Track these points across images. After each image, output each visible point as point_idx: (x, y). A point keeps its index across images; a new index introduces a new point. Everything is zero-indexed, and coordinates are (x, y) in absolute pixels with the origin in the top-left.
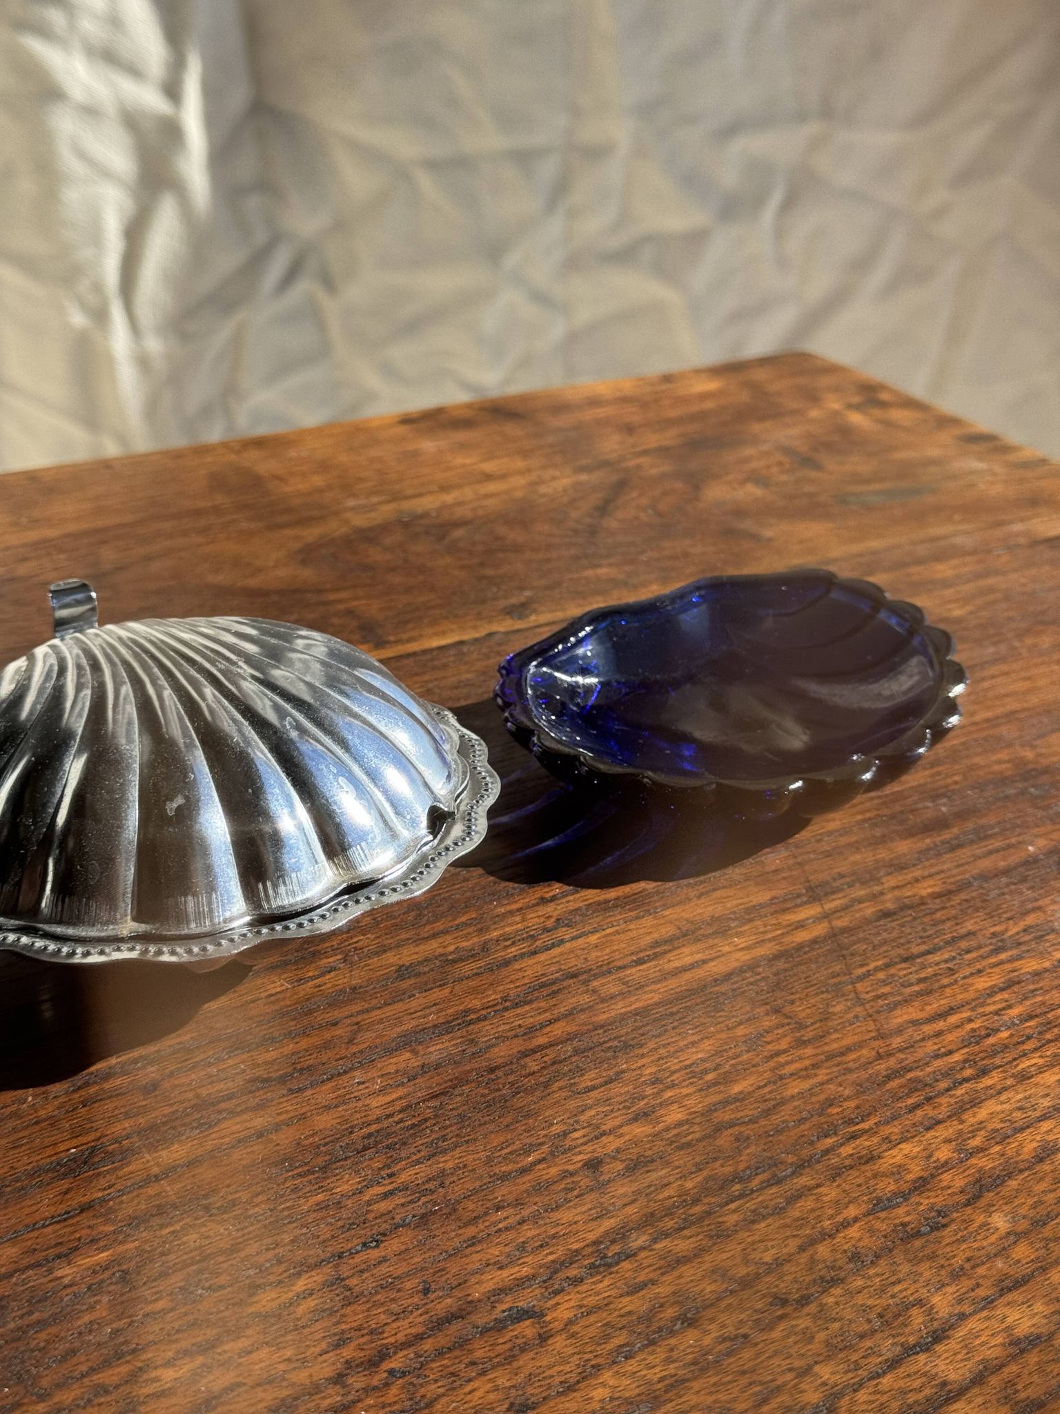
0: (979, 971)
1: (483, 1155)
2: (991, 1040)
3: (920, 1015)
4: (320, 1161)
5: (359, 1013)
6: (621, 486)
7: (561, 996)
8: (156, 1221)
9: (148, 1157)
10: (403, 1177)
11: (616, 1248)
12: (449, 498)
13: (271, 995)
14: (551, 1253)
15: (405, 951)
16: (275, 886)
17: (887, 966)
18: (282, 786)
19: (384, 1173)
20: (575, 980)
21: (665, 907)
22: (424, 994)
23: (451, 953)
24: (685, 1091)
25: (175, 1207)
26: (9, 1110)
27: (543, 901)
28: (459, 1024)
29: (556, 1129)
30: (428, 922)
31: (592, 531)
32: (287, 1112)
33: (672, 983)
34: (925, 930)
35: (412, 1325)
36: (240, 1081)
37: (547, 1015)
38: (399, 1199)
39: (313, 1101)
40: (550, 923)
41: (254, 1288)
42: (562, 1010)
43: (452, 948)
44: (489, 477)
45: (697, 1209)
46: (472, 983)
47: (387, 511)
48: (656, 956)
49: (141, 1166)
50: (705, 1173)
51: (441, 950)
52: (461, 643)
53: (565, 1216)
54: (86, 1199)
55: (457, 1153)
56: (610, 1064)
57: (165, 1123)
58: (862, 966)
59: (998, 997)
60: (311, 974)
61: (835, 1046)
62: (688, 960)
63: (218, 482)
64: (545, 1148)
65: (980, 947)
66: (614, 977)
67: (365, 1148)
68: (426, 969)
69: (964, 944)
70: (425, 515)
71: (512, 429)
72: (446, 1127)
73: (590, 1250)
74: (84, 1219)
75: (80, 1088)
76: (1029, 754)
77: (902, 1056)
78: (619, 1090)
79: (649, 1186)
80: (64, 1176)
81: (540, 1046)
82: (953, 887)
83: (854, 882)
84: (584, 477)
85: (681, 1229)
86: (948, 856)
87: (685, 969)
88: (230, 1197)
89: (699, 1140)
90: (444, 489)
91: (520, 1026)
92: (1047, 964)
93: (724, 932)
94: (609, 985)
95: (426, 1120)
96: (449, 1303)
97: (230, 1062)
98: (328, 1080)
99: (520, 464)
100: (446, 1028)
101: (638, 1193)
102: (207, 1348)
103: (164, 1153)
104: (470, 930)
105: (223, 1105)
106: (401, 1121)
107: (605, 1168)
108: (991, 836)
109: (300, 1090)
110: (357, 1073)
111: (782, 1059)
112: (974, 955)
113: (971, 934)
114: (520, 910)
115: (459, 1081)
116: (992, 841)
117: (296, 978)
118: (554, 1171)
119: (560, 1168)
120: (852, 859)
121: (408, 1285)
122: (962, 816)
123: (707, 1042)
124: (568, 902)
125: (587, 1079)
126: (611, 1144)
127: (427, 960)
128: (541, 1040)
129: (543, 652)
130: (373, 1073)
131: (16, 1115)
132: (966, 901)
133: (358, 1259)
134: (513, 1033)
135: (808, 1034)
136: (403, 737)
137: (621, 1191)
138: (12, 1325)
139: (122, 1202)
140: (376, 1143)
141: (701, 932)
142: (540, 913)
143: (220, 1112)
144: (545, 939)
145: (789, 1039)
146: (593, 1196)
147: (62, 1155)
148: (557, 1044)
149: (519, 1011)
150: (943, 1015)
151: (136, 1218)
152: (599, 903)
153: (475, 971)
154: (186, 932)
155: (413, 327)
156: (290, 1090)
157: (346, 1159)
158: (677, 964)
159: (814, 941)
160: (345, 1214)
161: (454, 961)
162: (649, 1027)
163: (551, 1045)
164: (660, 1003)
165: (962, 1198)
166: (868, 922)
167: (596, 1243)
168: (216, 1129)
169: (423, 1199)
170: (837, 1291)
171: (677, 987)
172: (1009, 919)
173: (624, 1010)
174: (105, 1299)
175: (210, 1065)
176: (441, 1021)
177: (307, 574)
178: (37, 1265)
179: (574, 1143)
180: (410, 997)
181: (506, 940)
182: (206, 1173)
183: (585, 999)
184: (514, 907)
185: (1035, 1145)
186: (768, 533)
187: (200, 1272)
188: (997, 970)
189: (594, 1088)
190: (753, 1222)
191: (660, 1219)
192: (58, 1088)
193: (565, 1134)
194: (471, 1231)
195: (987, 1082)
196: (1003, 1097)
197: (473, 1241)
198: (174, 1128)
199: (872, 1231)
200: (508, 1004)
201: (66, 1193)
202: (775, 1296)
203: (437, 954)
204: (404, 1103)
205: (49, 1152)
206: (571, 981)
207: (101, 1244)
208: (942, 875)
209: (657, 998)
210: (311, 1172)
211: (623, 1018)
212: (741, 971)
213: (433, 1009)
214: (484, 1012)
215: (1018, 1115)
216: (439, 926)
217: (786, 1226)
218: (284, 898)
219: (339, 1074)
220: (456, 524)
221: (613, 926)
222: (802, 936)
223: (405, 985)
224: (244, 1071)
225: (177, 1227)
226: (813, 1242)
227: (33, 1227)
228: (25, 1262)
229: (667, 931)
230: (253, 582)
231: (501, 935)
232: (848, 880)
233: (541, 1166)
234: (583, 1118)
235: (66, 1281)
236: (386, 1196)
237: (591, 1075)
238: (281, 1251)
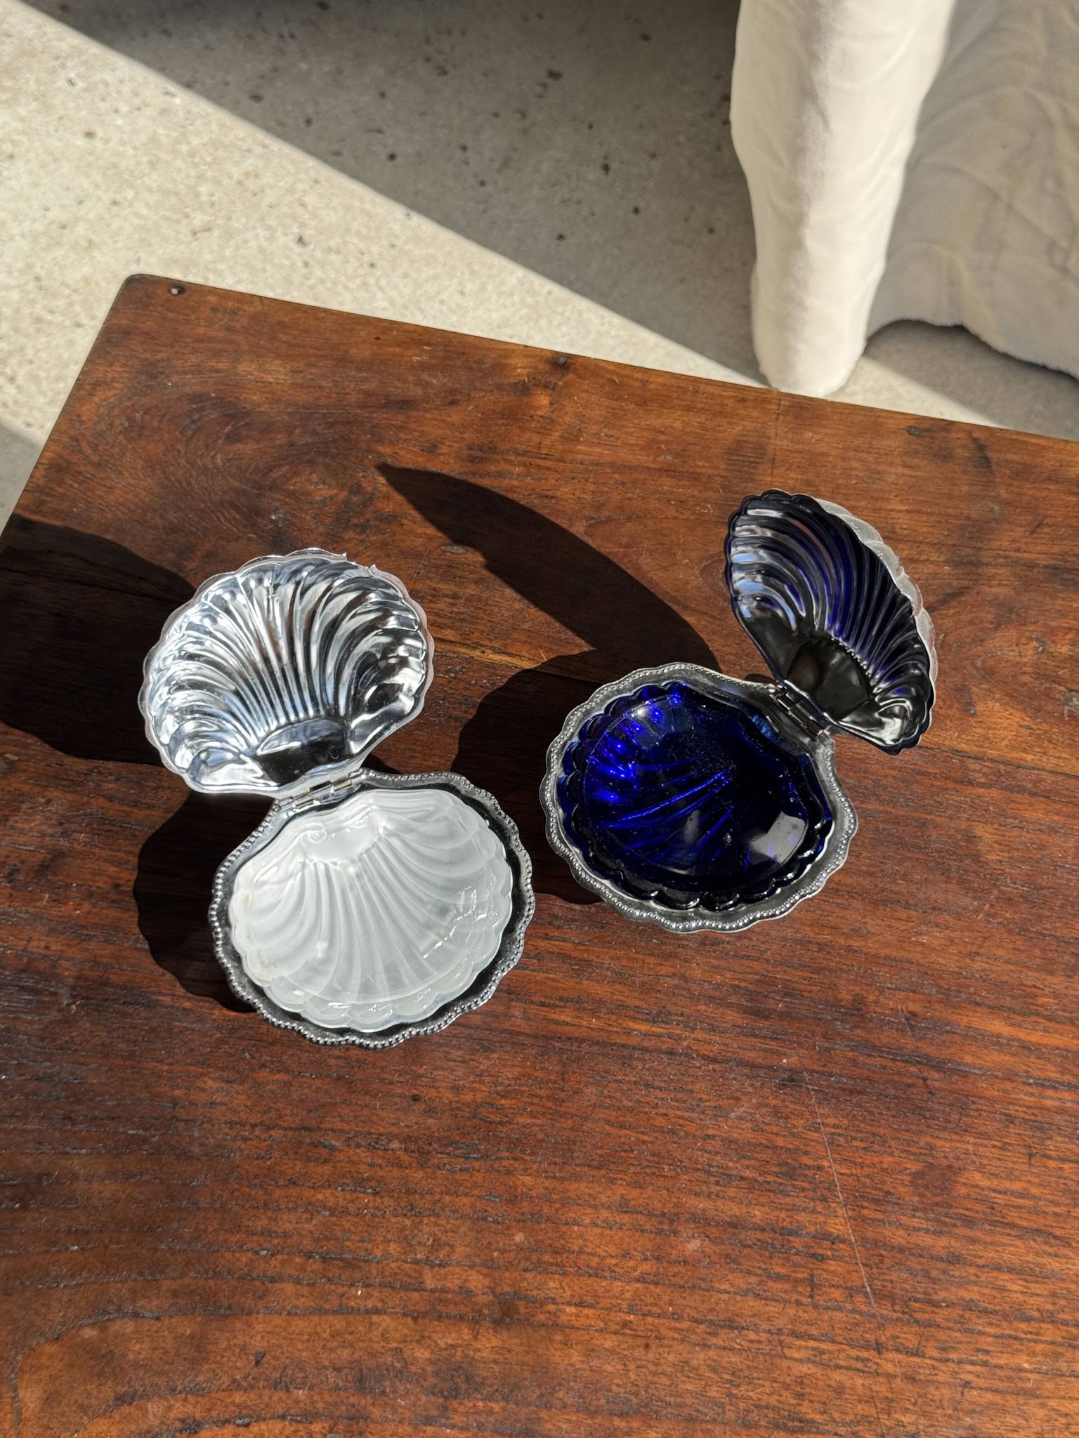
0: (666, 1115)
2: (623, 1154)
3: (613, 1119)
11: (384, 1142)
14: (363, 1127)
17: (635, 1083)
21: (587, 979)
24: (483, 1088)
29: (421, 1071)
34: (675, 1075)
35: (293, 1122)
41: (263, 1066)
48: (554, 1006)
53: (383, 1114)
56: (473, 1053)
58: (626, 1075)
59: (657, 1135)
61: (563, 1109)
62: (563, 1018)
65: (684, 1102)
69: (679, 1096)
73: (376, 1136)
76: (871, 998)
77: (580, 1134)
79: (423, 1124)
82: (719, 1057)
83: (682, 1022)
85: (413, 1152)
86: (742, 1038)
87: (556, 1022)
89: (462, 1116)
92: (699, 1133)
93: (594, 1013)
96: (314, 1124)
101: (416, 1124)
102: (229, 1082)
107: (417, 1103)
108: (776, 1038)
111: (535, 1101)
112: (676, 1104)
113: (691, 1092)
116: (773, 1043)
118: (400, 1091)
119: (403, 1091)
120: (699, 1007)
122: (782, 1016)
123: (519, 1069)
126: (433, 1093)
132: (715, 1071)
133: (305, 1080)
135: (562, 1095)
137: (412, 1118)
141: (585, 1005)
145: (549, 1092)
146: (401, 1113)
150: (622, 1127)
158: (556, 1017)
159: (623, 1046)
162: (507, 1044)
165: (519, 1217)
166: (659, 1051)
167: (380, 1135)
170: (432, 1219)
171: (541, 1030)
172: (720, 1095)
174: (218, 1035)
179: (419, 1083)
185: (573, 1215)
186: (980, 707)
187: (254, 1046)
188: (673, 1120)
189: (454, 1060)
190: (440, 1168)
191: (411, 1142)
193: (422, 1076)
195: (595, 1172)
196: (590, 1185)
197: (345, 1102)
199: (473, 1206)
202: (411, 1205)
208: (725, 1048)
209: (527, 1030)
211: (504, 1031)
212: (577, 1039)
215: (587, 1197)
217: (448, 1179)
222: (622, 1040)
226: (447, 1193)
229: (573, 994)
232: (681, 1019)
233: (399, 1085)
234: (435, 1073)
235: (214, 1017)
236: (338, 1057)
237: (460, 1053)
238: (285, 1057)
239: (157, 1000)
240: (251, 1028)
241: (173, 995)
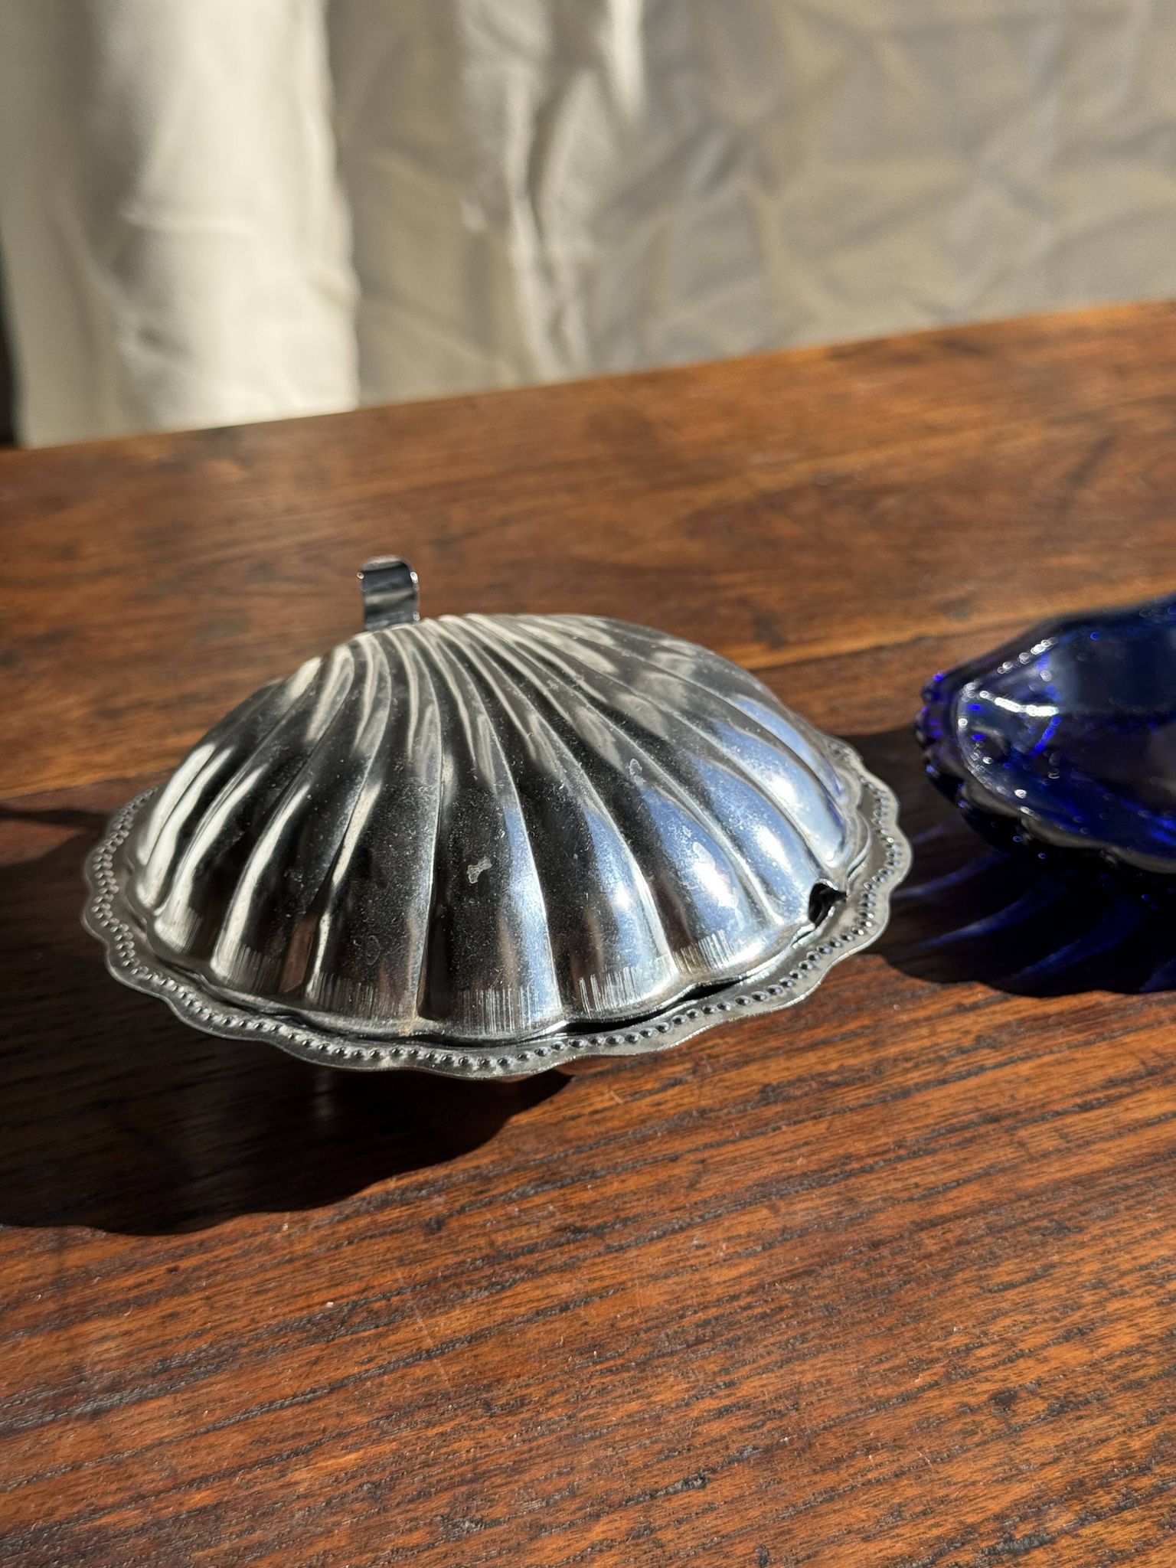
1: (853, 1368)
4: (639, 1353)
5: (707, 1146)
6: (1103, 447)
7: (974, 1147)
8: (422, 1416)
9: (420, 1323)
10: (745, 1390)
11: (1027, 1528)
12: (879, 456)
13: (596, 1112)
14: (937, 1525)
15: (773, 1065)
16: (601, 984)
18: (618, 851)
19: (720, 1381)
20: (996, 1125)
21: (1127, 1031)
22: (793, 1128)
23: (833, 1073)
24: (1139, 1303)
25: (447, 1397)
26: (258, 1240)
27: (961, 1009)
28: (836, 1175)
29: (957, 1341)
30: (808, 1028)
31: (1063, 506)
32: (602, 1278)
33: (1130, 1142)
36: (546, 1228)
37: (954, 1173)
38: (737, 1421)
39: (636, 1267)
40: (967, 1042)
41: (537, 1529)
42: (976, 1166)
43: (834, 1066)
44: (932, 430)
45: (1145, 1482)
46: (858, 1118)
47: (801, 470)
48: (1110, 1101)
49: (411, 1335)
50: (1159, 1429)
51: (820, 1068)
52: (879, 648)
53: (961, 1471)
54: (338, 1375)
55: (819, 1361)
56: (1036, 1253)
57: (446, 1278)
60: (649, 1086)
62: (1154, 1111)
63: (599, 428)
64: (938, 1368)
66: (1048, 1126)
67: (699, 1341)
68: (798, 1093)
70: (847, 478)
71: (970, 368)
72: (806, 1322)
73: (991, 1526)
74: (333, 1404)
75: (348, 1218)
78: (1045, 1292)
79: (1080, 1440)
80: (314, 1339)
81: (942, 1216)
84: (1056, 433)
85: (1120, 1509)
87: (1148, 1123)
88: (519, 1393)
89: (1153, 1378)
90: (877, 442)
91: (917, 1185)
94: (1041, 1137)
95: (781, 1309)
97: (538, 1200)
98: (659, 1237)
99: (975, 413)
100: (817, 1178)
101: (1064, 1448)
103: (442, 1321)
104: (861, 1042)
105: (521, 1260)
106: (749, 1307)
107: (1020, 1407)
109: (621, 1249)
110: (697, 1232)
114: (928, 1019)
115: (831, 1257)
117: (629, 1090)
118: (948, 1403)
119: (956, 1399)
121: (740, 1549)
124: (994, 1013)
125: (1005, 1271)
126: (1031, 1369)
127: (801, 1080)
128: (945, 1209)
129: (983, 672)
130: (719, 1234)
131: (267, 1248)
133: (676, 1502)
134: (905, 1195)
136: (783, 788)
137: (1040, 1443)
138: (226, 1546)
139: (382, 1385)
140: (714, 1335)
142: (955, 1026)
143: (517, 1270)
144: (959, 1063)
146: (1001, 1446)
147: (317, 1309)
148: (965, 1217)
149: (917, 1163)
151: (398, 1409)
152: (1036, 1019)
153: (861, 1102)
154: (483, 1036)
155: (865, 233)
156: (608, 1247)
157: (672, 1354)
158: (1138, 1115)
160: (663, 1434)
161: (836, 1085)
162: (1093, 1204)
163: (957, 1217)
164: (1109, 1169)
167: (999, 1517)
168: (509, 1293)
169: (769, 1425)
171: (1135, 1149)
173: (1059, 1175)
174: (347, 1521)
175: (511, 1201)
176: (814, 1167)
177: (695, 549)
178: (268, 1462)
179: (978, 1365)
180: (774, 1130)
181: (907, 1060)
182: (492, 1354)
183: (1006, 1154)
184: (921, 1014)
187: (470, 1496)
189: (1012, 1286)
191: (1091, 1492)
192: (321, 1216)
193: (968, 1350)
194: (830, 1479)
197: (832, 1495)
198: (458, 1286)
200: (902, 1152)
201: (316, 1362)
203: (814, 1072)
204: (754, 1281)
205: (301, 1302)
206: (990, 1127)
207: (350, 1441)
209: (1106, 1161)
210: (625, 1368)
211: (1058, 1187)
213: (804, 1150)
214: (870, 1161)
216: (820, 1033)
218: (612, 1001)
219: (674, 1232)
220: (886, 490)
221: (1052, 1052)
223: (769, 1112)
224: (552, 1214)
225: (447, 1428)
227: (269, 1407)
228: (254, 1456)
229: (1128, 1065)
230: (627, 557)
231: (902, 1053)
233: (930, 1394)
234: (994, 1329)
235: (301, 1489)
236: (720, 1413)
237: (1009, 1266)
238: (576, 1479)
239: (98, 1530)
240: (426, 1465)
241: (143, 1497)
